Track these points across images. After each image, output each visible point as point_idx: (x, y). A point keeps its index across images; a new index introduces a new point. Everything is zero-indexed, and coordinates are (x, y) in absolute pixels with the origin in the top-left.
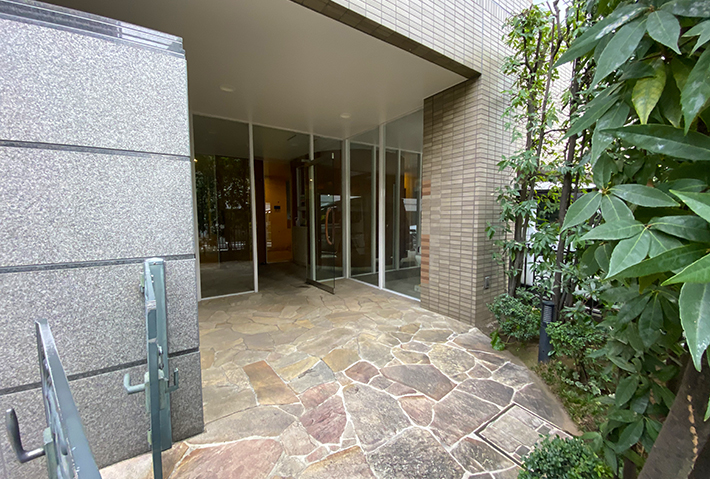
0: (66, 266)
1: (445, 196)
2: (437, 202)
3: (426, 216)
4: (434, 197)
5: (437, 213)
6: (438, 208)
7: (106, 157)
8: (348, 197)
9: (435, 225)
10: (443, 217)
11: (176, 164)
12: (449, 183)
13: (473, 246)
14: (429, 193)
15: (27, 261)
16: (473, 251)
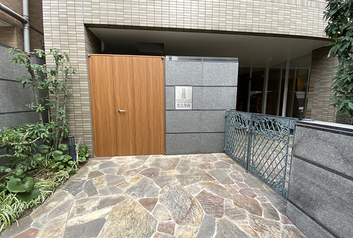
0: (214, 110)
1: (322, 92)
2: (317, 95)
3: (310, 101)
4: (315, 92)
5: (317, 99)
6: (317, 97)
7: (222, 88)
8: (266, 92)
9: (315, 105)
10: (319, 101)
11: (234, 88)
12: (324, 86)
13: (334, 114)
14: (313, 91)
15: (209, 109)
16: (334, 116)
